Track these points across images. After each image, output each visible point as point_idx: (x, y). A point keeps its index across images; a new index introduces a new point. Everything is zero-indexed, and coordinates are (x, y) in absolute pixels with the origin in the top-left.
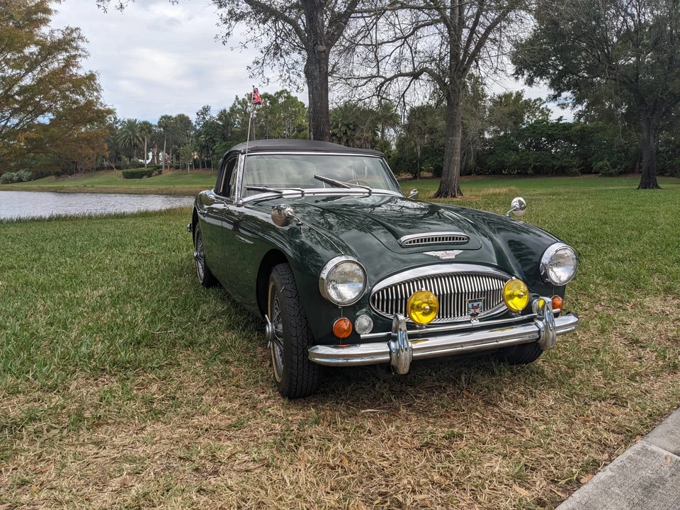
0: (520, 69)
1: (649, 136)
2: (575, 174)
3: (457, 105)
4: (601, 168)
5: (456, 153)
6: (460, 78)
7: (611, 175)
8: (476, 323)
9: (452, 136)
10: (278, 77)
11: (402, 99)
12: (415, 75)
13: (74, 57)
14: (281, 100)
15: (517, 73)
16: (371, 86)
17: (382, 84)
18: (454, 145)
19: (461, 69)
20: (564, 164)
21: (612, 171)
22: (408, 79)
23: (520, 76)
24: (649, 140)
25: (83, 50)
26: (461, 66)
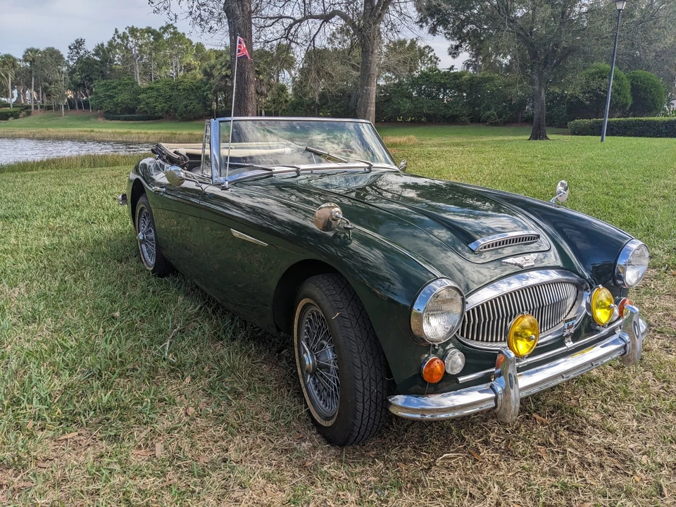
0: (425, 17)
1: (540, 88)
2: (464, 123)
3: (372, 52)
4: (488, 117)
5: (371, 103)
6: (375, 23)
7: (495, 124)
9: (367, 85)
10: (187, 14)
11: (312, 44)
12: (326, 18)
14: (166, 36)
15: (421, 21)
16: (279, 27)
17: (291, 26)
18: (369, 94)
19: (377, 15)
21: (498, 120)
22: (319, 22)
23: (424, 24)
24: (540, 92)
26: (376, 11)
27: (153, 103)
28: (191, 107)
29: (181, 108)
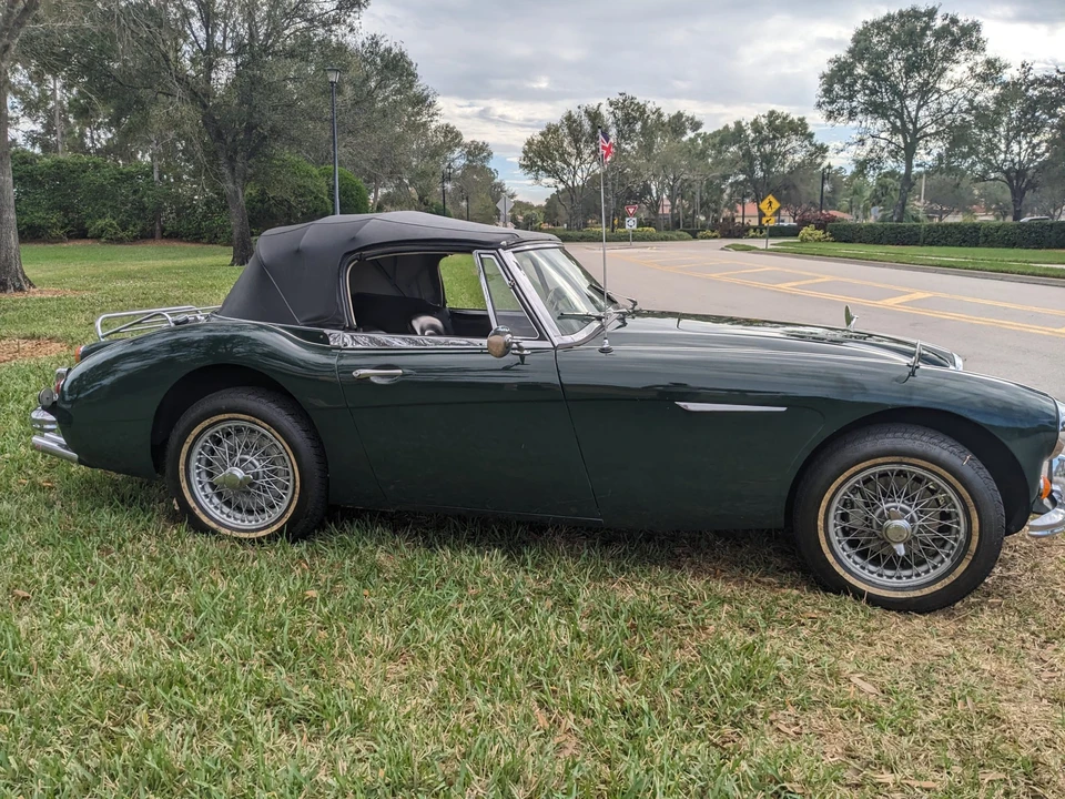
2: (57, 240)
4: (103, 230)
7: (120, 241)
20: (37, 222)
21: (121, 234)
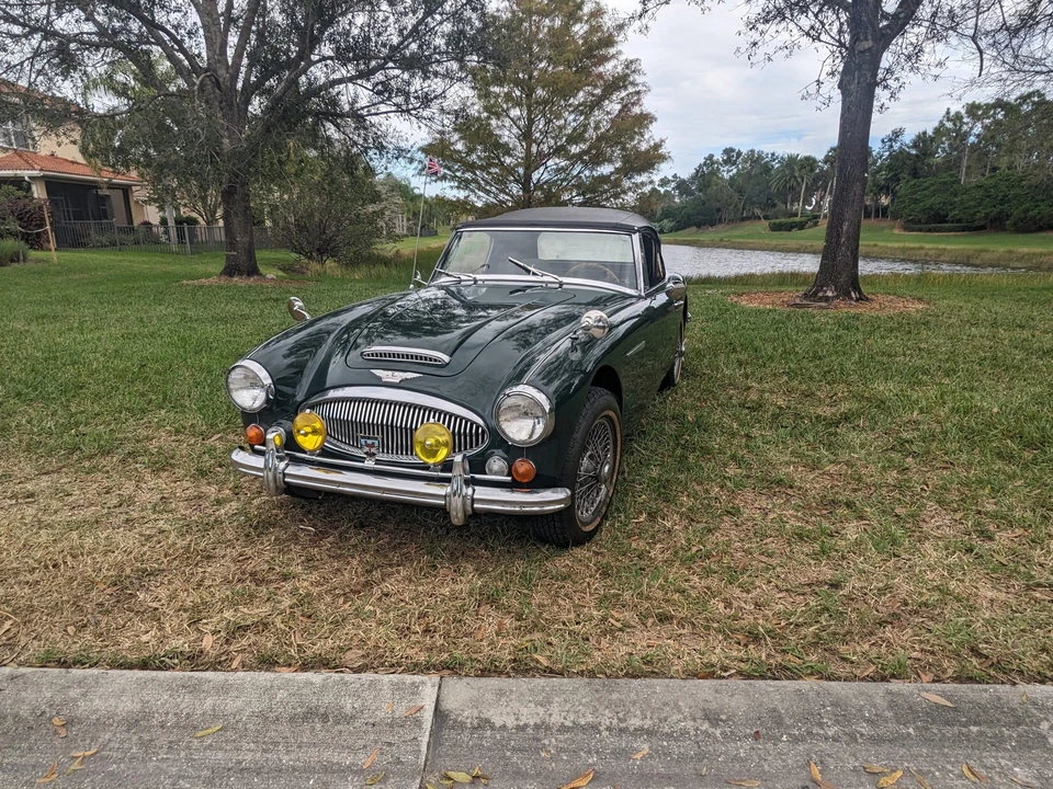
8: (369, 464)
13: (638, 93)
25: (643, 84)
27: (975, 207)
28: (1036, 211)
29: (1017, 213)
